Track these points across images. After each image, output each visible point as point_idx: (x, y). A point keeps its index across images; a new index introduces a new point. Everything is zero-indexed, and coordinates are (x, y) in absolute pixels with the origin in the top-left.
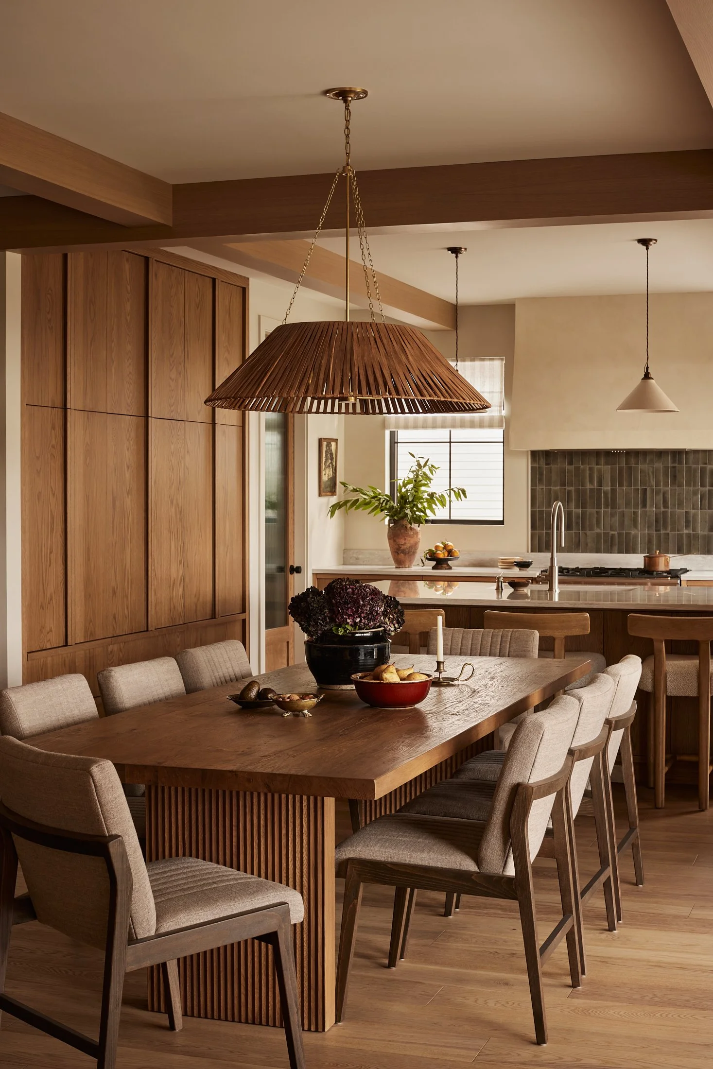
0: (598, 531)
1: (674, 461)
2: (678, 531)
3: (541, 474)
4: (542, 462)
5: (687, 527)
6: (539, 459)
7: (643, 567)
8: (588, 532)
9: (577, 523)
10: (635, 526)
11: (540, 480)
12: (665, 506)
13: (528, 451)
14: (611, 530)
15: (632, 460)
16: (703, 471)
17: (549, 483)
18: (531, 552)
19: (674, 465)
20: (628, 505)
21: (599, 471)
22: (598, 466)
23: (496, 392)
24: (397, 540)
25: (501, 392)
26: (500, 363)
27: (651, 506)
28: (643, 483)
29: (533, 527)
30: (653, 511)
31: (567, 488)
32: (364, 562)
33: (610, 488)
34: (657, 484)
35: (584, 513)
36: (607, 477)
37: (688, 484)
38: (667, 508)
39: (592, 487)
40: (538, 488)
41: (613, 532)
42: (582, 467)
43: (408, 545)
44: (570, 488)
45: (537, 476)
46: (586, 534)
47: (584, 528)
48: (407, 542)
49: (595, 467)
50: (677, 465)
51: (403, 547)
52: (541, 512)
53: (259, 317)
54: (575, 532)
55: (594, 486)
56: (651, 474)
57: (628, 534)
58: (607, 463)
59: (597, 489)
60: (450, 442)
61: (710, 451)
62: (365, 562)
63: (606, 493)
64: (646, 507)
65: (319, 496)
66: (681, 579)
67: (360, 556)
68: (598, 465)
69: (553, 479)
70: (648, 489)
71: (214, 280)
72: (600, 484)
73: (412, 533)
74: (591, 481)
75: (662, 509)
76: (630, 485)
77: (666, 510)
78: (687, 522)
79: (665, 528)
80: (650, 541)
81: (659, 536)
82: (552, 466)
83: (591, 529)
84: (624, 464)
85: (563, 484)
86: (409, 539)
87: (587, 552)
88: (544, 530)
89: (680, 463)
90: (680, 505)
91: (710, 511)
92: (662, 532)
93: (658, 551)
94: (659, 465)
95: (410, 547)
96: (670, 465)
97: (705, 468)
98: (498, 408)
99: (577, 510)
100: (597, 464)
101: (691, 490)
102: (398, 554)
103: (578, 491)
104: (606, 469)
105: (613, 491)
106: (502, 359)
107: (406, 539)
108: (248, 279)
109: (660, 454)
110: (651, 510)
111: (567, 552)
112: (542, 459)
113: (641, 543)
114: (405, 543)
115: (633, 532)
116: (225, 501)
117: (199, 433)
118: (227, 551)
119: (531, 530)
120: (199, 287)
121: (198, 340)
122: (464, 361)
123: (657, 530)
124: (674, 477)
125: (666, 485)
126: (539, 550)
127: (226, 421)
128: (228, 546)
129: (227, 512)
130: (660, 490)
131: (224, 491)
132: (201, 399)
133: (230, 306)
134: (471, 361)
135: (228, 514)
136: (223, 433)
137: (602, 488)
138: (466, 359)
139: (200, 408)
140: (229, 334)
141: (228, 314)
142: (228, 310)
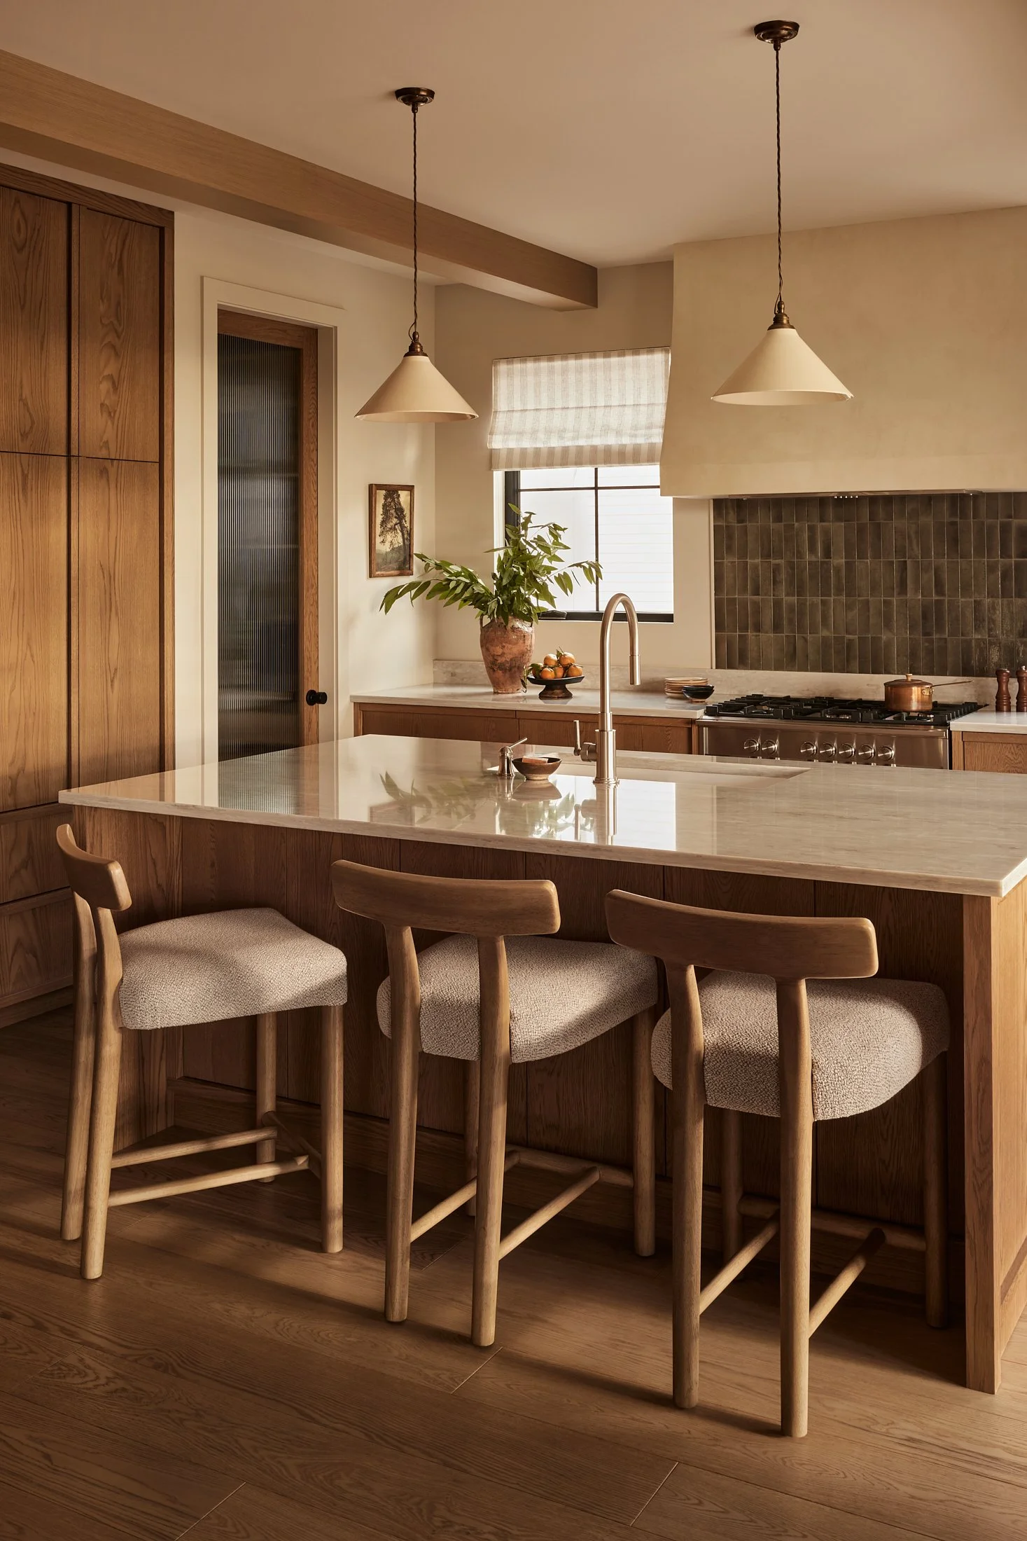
0: (825, 633)
1: (953, 514)
2: (962, 635)
3: (730, 537)
4: (732, 517)
5: (977, 629)
6: (727, 513)
8: (809, 637)
9: (791, 621)
10: (888, 624)
11: (729, 548)
12: (940, 591)
13: (709, 500)
14: (848, 632)
15: (881, 512)
16: (1005, 529)
17: (743, 554)
19: (953, 519)
20: (874, 588)
21: (826, 533)
22: (824, 524)
23: (658, 405)
24: (492, 649)
26: (663, 357)
27: (916, 591)
28: (901, 552)
29: (719, 626)
30: (919, 600)
31: (773, 561)
32: (463, 679)
33: (844, 560)
34: (925, 553)
35: (802, 604)
36: (839, 543)
37: (979, 552)
38: (943, 595)
39: (814, 559)
40: (727, 561)
41: (851, 637)
42: (796, 524)
43: (508, 657)
44: (777, 561)
45: (724, 541)
46: (805, 640)
47: (801, 629)
48: (506, 651)
49: (819, 525)
50: (958, 520)
51: (500, 660)
52: (732, 602)
53: (202, 278)
54: (786, 636)
55: (817, 556)
56: (913, 536)
57: (876, 640)
58: (839, 519)
59: (822, 563)
60: (596, 488)
61: (1017, 495)
62: (465, 680)
63: (838, 570)
64: (907, 595)
65: (370, 577)
66: (951, 729)
67: (458, 671)
68: (824, 521)
69: (750, 546)
70: (909, 562)
71: (69, 205)
72: (827, 553)
73: (514, 637)
74: (812, 549)
75: (935, 598)
76: (876, 555)
77: (942, 598)
78: (979, 621)
79: (940, 628)
80: (914, 653)
81: (929, 645)
82: (748, 524)
83: (814, 630)
84: (866, 518)
85: (767, 555)
86: (510, 646)
87: (807, 671)
88: (736, 631)
89: (964, 515)
90: (966, 590)
91: (1020, 601)
92: (935, 636)
94: (928, 520)
95: (511, 660)
96: (947, 519)
97: (1009, 524)
99: (790, 599)
100: (822, 520)
101: (984, 563)
102: (494, 671)
103: (791, 565)
104: (837, 529)
105: (849, 566)
106: (667, 353)
107: (504, 647)
108: (172, 213)
109: (929, 500)
110: (915, 597)
111: (775, 670)
112: (731, 512)
113: (898, 656)
114: (503, 654)
115: (884, 637)
116: (105, 591)
117: (26, 472)
118: (113, 678)
119: (716, 632)
120: (23, 214)
121: (23, 307)
122: (609, 356)
123: (926, 634)
124: (954, 541)
125: (939, 555)
126: (731, 666)
127: (109, 455)
128: (116, 670)
129: (113, 609)
130: (930, 563)
131: (103, 573)
132: (30, 414)
133: (121, 255)
134: (619, 356)
135: (117, 614)
136: (101, 472)
137: (831, 560)
138: (612, 353)
139: (27, 428)
140: (118, 304)
141: (116, 269)
142: (117, 263)
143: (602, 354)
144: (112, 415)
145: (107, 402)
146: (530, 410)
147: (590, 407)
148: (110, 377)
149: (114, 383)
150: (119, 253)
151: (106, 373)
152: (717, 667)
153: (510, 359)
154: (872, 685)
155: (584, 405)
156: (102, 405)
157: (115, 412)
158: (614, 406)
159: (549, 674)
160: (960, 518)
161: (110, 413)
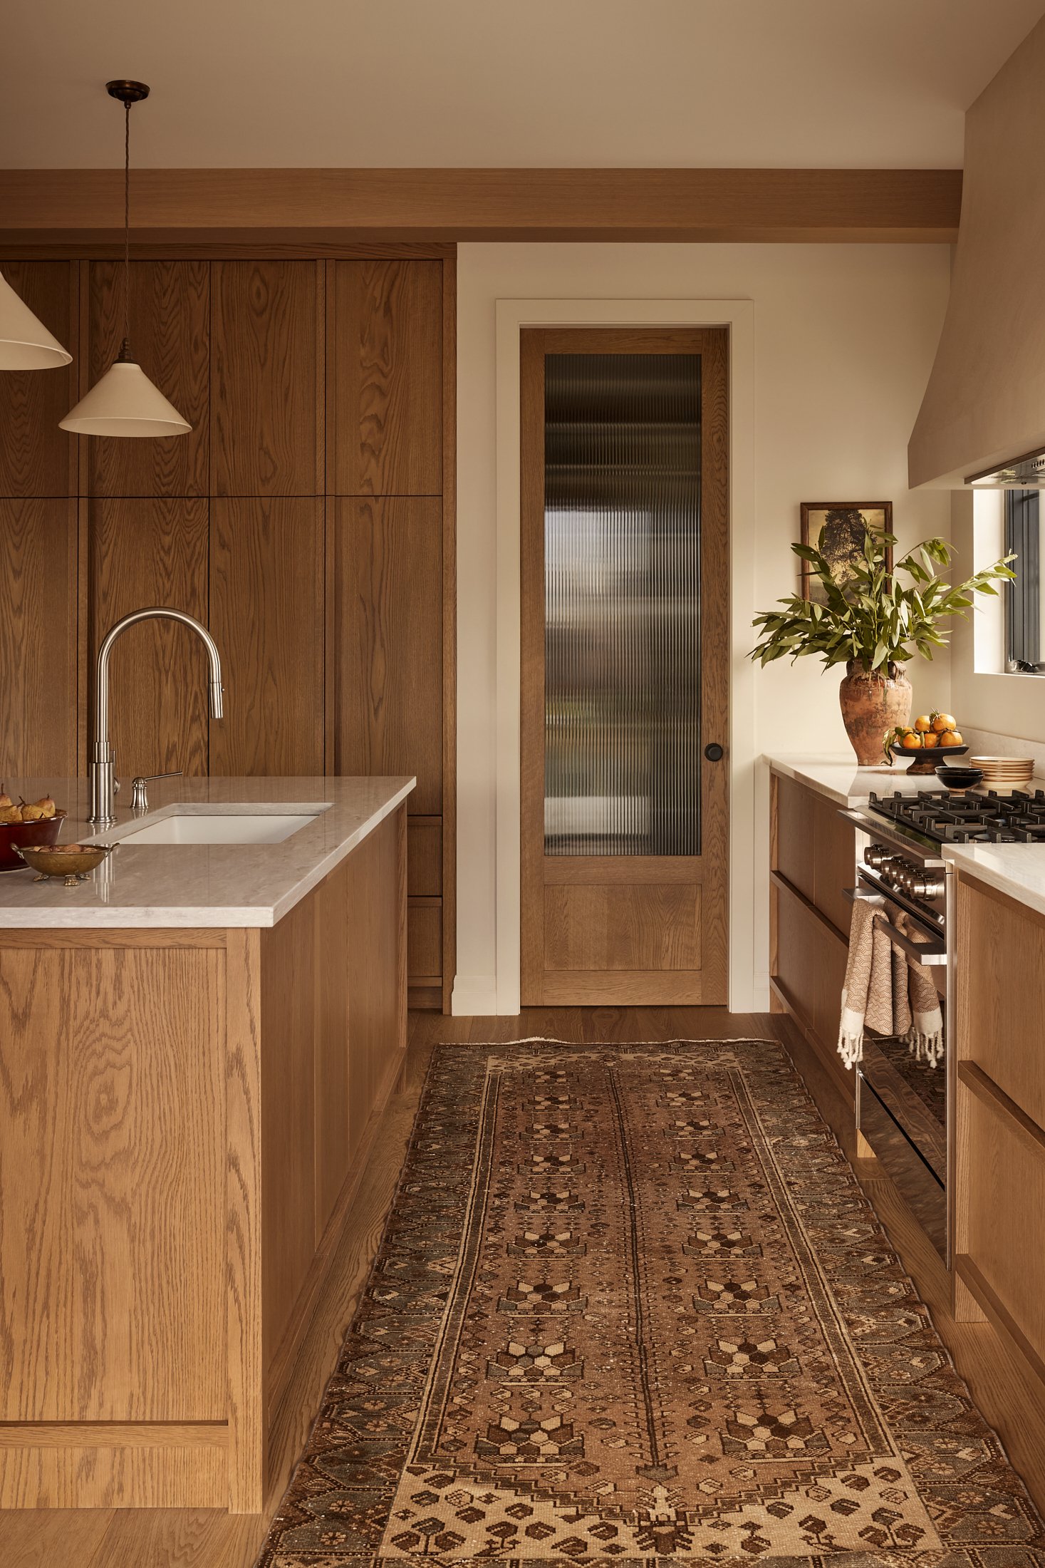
53: (494, 301)
116: (367, 623)
117: (267, 514)
118: (378, 706)
120: (263, 281)
121: (263, 366)
127: (373, 491)
128: (381, 699)
129: (378, 640)
131: (364, 605)
132: (272, 460)
133: (388, 297)
135: (383, 646)
136: (362, 509)
139: (269, 475)
140: (386, 344)
141: (381, 312)
142: (383, 305)
144: (377, 453)
145: (370, 441)
148: (375, 417)
149: (379, 422)
150: (385, 294)
151: (370, 412)
156: (363, 445)
157: (380, 451)
159: (915, 742)
161: (373, 452)
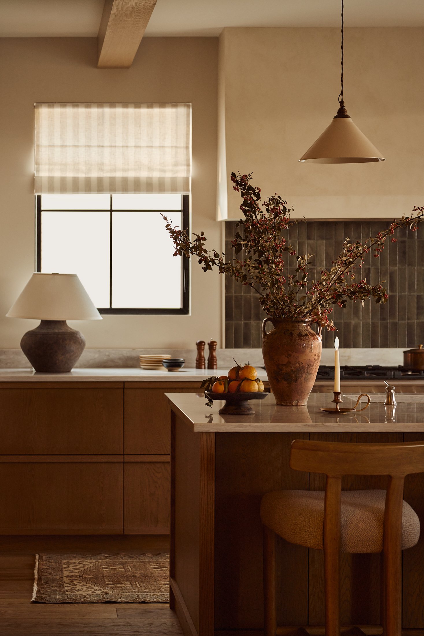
1: (403, 235)
5: (418, 315)
7: (402, 364)
10: (356, 314)
12: (393, 289)
18: (226, 347)
19: (404, 239)
21: (312, 247)
22: (310, 241)
23: (180, 147)
25: (187, 147)
26: (185, 111)
29: (229, 316)
34: (384, 263)
36: (321, 254)
37: (421, 262)
38: (395, 291)
49: (307, 242)
50: (407, 239)
52: (239, 298)
57: (347, 324)
58: (322, 238)
59: (309, 269)
60: (111, 211)
70: (372, 268)
72: (313, 263)
77: (394, 294)
78: (419, 310)
79: (393, 315)
80: (374, 332)
81: (385, 327)
88: (242, 320)
89: (411, 236)
90: (411, 288)
92: (389, 321)
93: (422, 345)
96: (398, 239)
98: (185, 167)
101: (423, 270)
104: (321, 245)
106: (188, 106)
113: (362, 335)
115: (353, 322)
119: (226, 320)
122: (139, 107)
123: (383, 319)
124: (404, 253)
125: (393, 263)
126: (237, 346)
130: (387, 269)
134: (148, 107)
137: (316, 267)
138: (142, 105)
143: (133, 105)
146: (70, 146)
147: (123, 147)
152: (227, 347)
153: (51, 103)
154: (345, 356)
155: (117, 144)
158: (143, 147)
160: (408, 239)
